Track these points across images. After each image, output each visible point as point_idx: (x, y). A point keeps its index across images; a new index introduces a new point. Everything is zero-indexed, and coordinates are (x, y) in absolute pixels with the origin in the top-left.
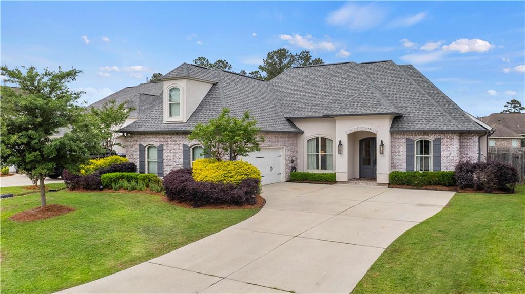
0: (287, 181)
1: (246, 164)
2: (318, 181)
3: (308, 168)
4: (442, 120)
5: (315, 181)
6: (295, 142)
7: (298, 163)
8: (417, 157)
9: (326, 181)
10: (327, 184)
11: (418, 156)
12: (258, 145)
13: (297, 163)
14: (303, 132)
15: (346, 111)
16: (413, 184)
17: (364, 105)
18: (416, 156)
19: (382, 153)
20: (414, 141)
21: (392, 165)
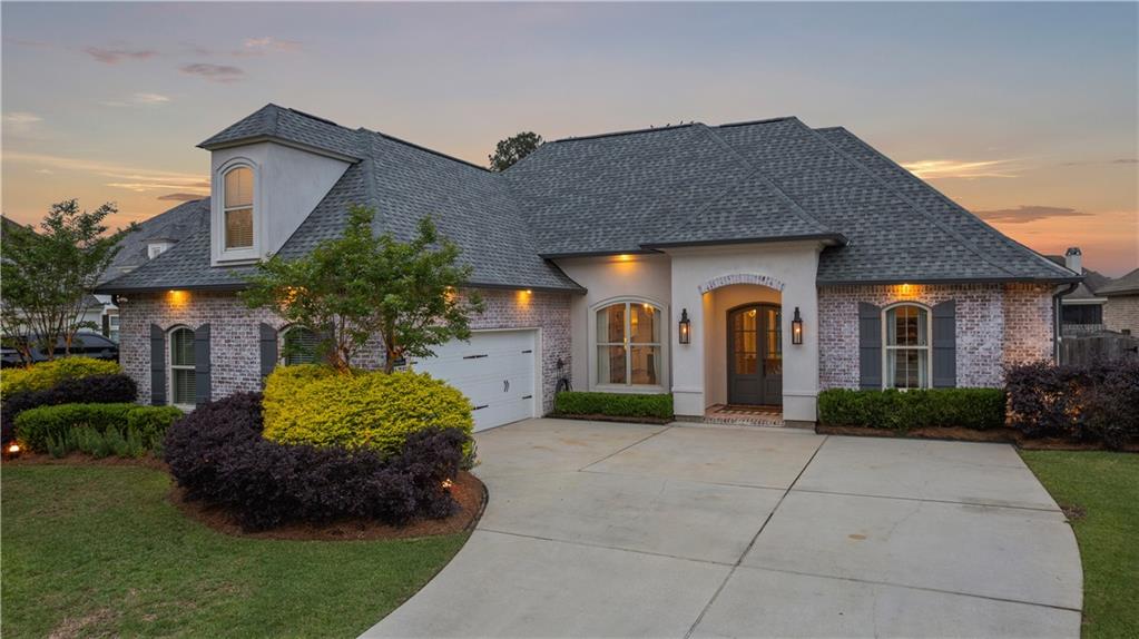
0: (547, 416)
1: (425, 381)
2: (626, 415)
3: (599, 381)
4: (954, 253)
5: (620, 415)
6: (565, 316)
7: (573, 370)
8: (889, 351)
9: (649, 415)
10: (653, 423)
11: (892, 347)
12: (463, 321)
13: (570, 369)
14: (583, 292)
15: (700, 234)
16: (888, 425)
17: (745, 218)
18: (885, 347)
19: (798, 342)
20: (879, 310)
21: (823, 374)
